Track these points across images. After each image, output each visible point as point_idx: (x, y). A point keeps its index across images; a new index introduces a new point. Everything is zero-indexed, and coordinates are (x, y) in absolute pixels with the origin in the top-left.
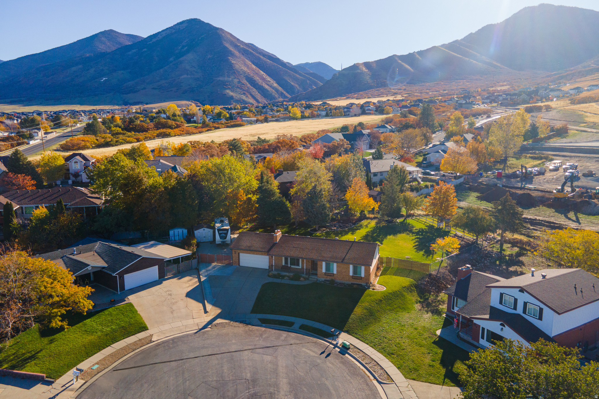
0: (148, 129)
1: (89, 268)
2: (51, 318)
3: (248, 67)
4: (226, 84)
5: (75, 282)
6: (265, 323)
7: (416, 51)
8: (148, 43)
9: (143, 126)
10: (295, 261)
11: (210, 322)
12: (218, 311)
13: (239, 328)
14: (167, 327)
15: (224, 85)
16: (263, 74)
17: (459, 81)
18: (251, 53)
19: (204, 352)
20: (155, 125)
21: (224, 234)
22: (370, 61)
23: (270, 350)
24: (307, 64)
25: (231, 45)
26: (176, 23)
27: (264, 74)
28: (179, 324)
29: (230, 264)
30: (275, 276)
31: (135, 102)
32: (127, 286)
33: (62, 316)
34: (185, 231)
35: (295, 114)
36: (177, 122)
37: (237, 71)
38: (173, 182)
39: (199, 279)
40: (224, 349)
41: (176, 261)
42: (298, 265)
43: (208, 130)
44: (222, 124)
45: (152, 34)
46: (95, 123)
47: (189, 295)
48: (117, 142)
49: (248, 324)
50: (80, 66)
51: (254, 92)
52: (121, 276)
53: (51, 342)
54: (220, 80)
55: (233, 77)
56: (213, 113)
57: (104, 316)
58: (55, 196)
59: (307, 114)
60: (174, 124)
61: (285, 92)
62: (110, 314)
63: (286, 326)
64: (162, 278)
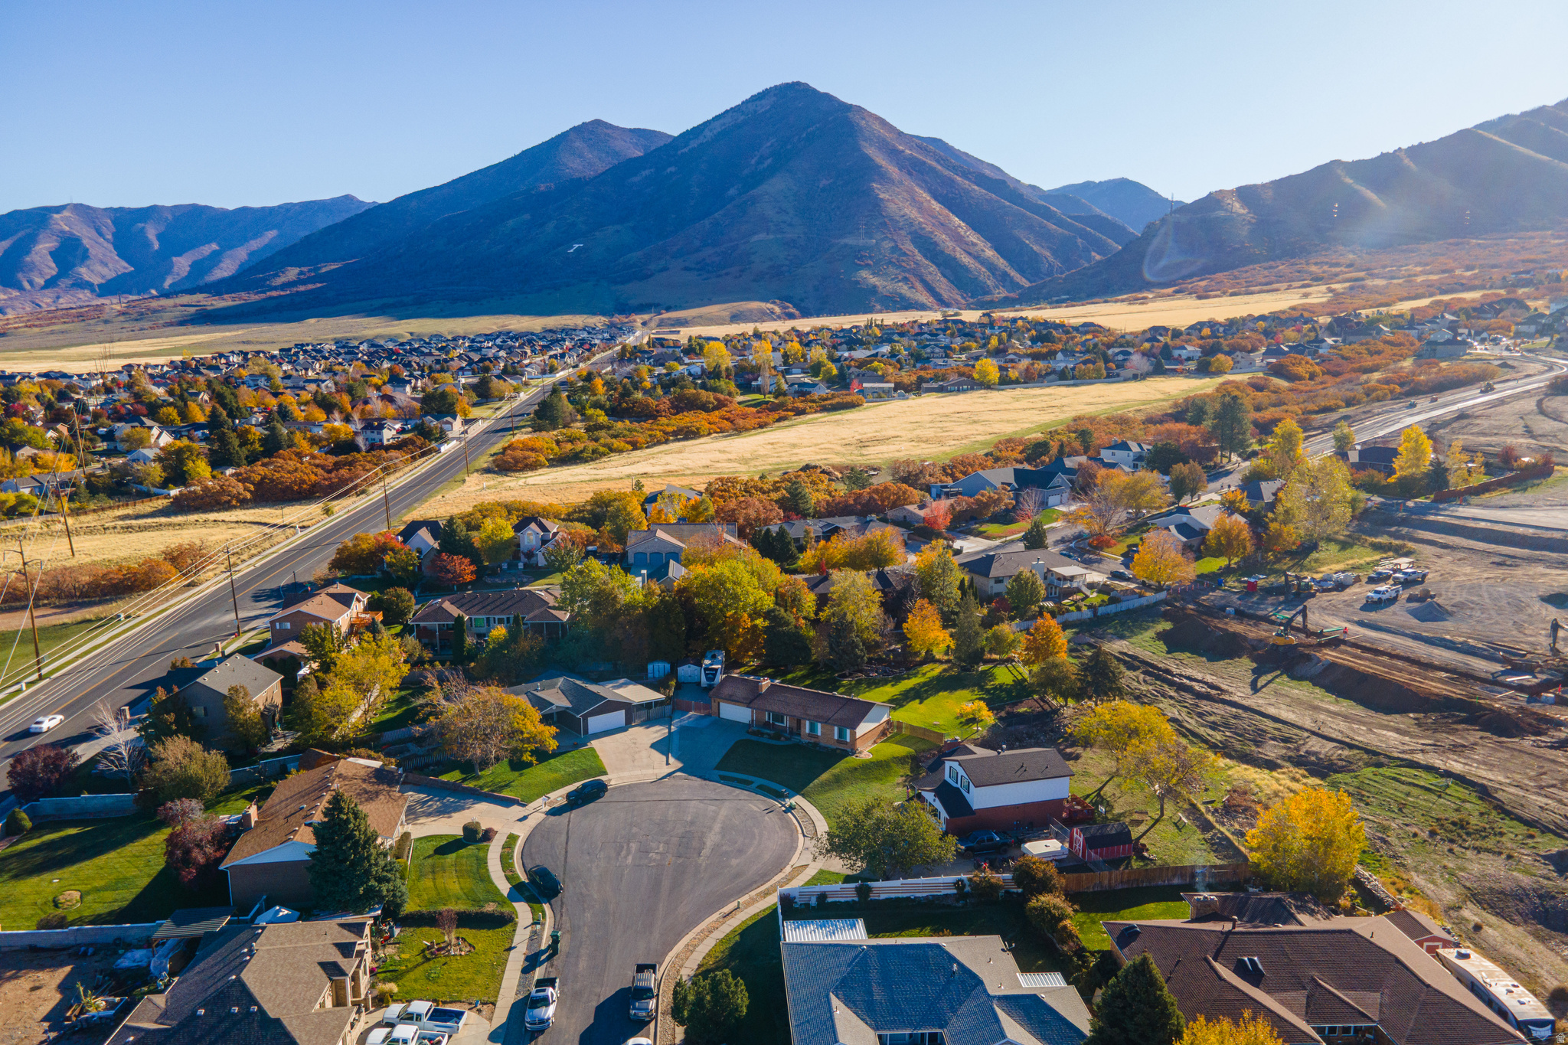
0: (658, 411)
1: (554, 707)
2: (522, 752)
3: (920, 207)
4: (862, 256)
5: (541, 721)
6: (725, 780)
7: (1404, 146)
8: (679, 153)
9: (648, 405)
10: (779, 717)
11: (670, 775)
12: (680, 765)
13: (697, 782)
14: (626, 774)
15: (857, 258)
16: (959, 226)
17: (1529, 234)
18: (932, 169)
19: (656, 798)
20: (672, 403)
21: (711, 673)
22: (1259, 182)
23: (718, 802)
24: (1088, 186)
25: (880, 149)
26: (748, 97)
27: (963, 224)
28: (639, 772)
29: (709, 715)
30: (754, 733)
31: (642, 305)
32: (591, 731)
33: (532, 751)
34: (668, 666)
35: (983, 374)
36: (719, 395)
37: (892, 219)
38: (655, 600)
39: (670, 729)
40: (675, 797)
41: (648, 705)
42: (782, 722)
43: (779, 420)
44: (814, 401)
45: (689, 128)
46: (555, 400)
47: (654, 746)
48: (594, 452)
49: (705, 779)
50: (527, 217)
51: (930, 273)
52: (585, 717)
53: (521, 775)
54: (846, 245)
55: (879, 236)
56: (806, 360)
57: (567, 758)
58: (509, 603)
59: (1013, 374)
60: (712, 399)
61: (1013, 273)
62: (573, 757)
63: (743, 784)
64: (629, 723)
